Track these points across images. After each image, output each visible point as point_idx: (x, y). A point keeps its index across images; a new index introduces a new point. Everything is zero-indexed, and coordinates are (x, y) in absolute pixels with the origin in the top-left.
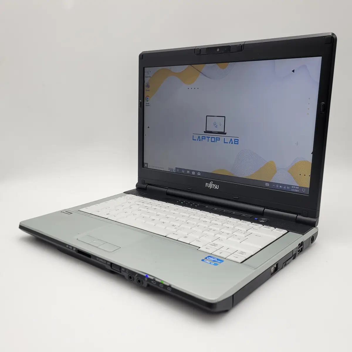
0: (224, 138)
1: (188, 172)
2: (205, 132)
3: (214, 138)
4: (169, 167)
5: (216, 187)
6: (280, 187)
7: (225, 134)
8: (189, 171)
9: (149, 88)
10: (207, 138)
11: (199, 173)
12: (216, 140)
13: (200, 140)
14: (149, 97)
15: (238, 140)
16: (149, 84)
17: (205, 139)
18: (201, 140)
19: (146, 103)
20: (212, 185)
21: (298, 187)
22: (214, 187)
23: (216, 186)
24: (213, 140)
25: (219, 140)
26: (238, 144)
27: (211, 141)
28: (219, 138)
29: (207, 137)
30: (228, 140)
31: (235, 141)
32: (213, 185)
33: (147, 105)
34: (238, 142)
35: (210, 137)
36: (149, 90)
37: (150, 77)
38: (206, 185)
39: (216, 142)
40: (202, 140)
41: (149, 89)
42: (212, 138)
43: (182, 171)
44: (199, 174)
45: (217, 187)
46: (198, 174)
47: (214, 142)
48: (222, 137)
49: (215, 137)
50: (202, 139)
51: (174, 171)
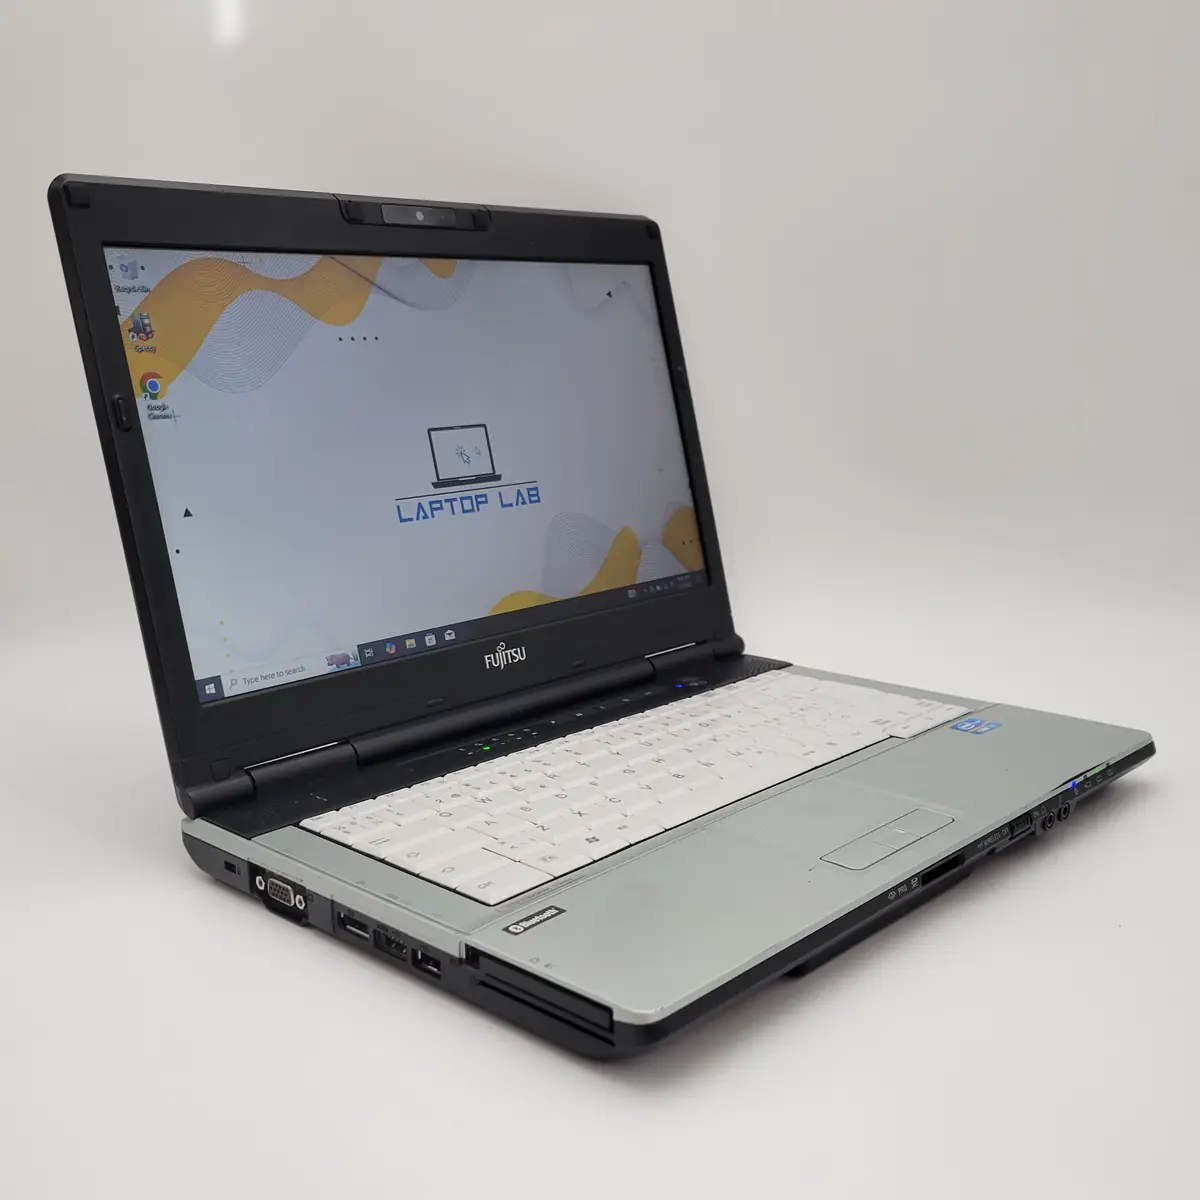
0: (500, 494)
1: (411, 643)
2: (436, 485)
3: (470, 498)
4: (328, 656)
5: (519, 657)
6: (658, 588)
7: (498, 478)
8: (413, 641)
9: (148, 338)
10: (449, 503)
11: (449, 634)
12: (478, 503)
13: (426, 517)
14: (158, 376)
15: (536, 489)
16: (146, 321)
17: (441, 508)
18: (429, 514)
19: (149, 407)
20: (506, 654)
21: (685, 574)
22: (513, 658)
23: (516, 652)
24: (467, 504)
25: (486, 502)
26: (539, 501)
27: (464, 511)
28: (485, 496)
29: (446, 501)
30: (510, 496)
31: (530, 496)
32: (508, 652)
33: (157, 413)
34: (537, 495)
35: (455, 499)
36: (153, 350)
37: (145, 290)
38: (487, 661)
39: (478, 509)
40: (433, 516)
41: (149, 343)
42: (462, 499)
43: (388, 650)
44: (450, 636)
45: (520, 655)
46: (448, 638)
47: (472, 510)
48: (490, 490)
49: (473, 494)
50: (433, 510)
51: (355, 663)
